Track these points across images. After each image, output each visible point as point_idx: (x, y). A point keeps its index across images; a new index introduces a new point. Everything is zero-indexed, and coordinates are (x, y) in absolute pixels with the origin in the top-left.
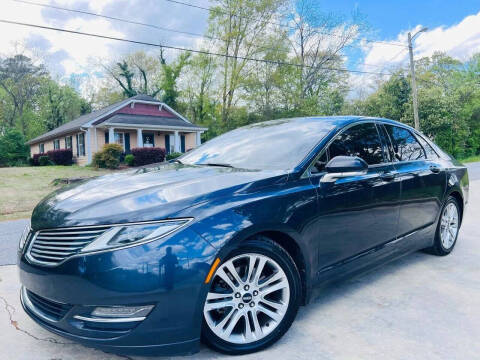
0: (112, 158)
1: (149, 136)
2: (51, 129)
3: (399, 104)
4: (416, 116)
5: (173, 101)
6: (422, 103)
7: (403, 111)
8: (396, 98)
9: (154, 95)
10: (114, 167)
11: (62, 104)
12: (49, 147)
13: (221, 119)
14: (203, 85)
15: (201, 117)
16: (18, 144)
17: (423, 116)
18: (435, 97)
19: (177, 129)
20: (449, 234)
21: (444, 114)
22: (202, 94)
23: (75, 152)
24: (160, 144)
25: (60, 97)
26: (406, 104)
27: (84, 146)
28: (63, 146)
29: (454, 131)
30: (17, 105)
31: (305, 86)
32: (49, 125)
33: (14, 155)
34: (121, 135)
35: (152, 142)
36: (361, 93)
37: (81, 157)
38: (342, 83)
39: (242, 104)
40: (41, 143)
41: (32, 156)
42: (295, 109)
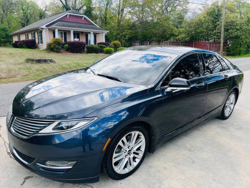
0: (57, 46)
1: (77, 34)
2: (24, 26)
3: (214, 22)
4: (223, 30)
5: (90, 13)
6: (227, 23)
7: (216, 27)
8: (212, 19)
9: (80, 9)
10: (58, 51)
11: (29, 11)
12: (23, 38)
13: (116, 25)
14: (107, 4)
15: (106, 23)
16: (6, 34)
17: (226, 30)
18: (234, 20)
19: (92, 31)
20: (229, 109)
21: (238, 30)
22: (106, 9)
23: (37, 41)
24: (83, 39)
25: (28, 8)
26: (218, 23)
27: (42, 38)
28: (30, 38)
29: (241, 39)
30: (4, 11)
31: (164, 8)
32: (22, 24)
33: (4, 40)
34: (62, 33)
35: (78, 37)
36: (194, 13)
37: (41, 44)
38: (184, 7)
39: (128, 16)
40: (19, 34)
41: (14, 42)
42: (157, 22)
